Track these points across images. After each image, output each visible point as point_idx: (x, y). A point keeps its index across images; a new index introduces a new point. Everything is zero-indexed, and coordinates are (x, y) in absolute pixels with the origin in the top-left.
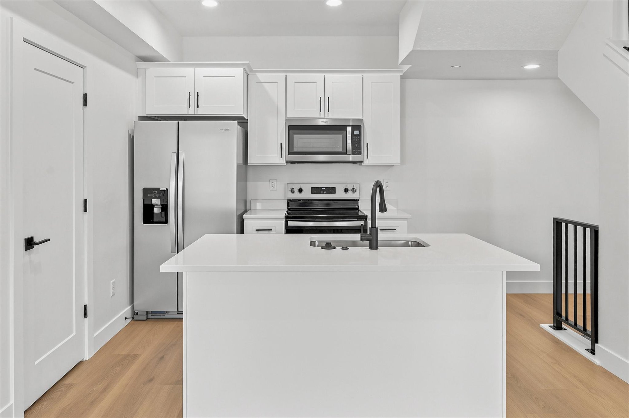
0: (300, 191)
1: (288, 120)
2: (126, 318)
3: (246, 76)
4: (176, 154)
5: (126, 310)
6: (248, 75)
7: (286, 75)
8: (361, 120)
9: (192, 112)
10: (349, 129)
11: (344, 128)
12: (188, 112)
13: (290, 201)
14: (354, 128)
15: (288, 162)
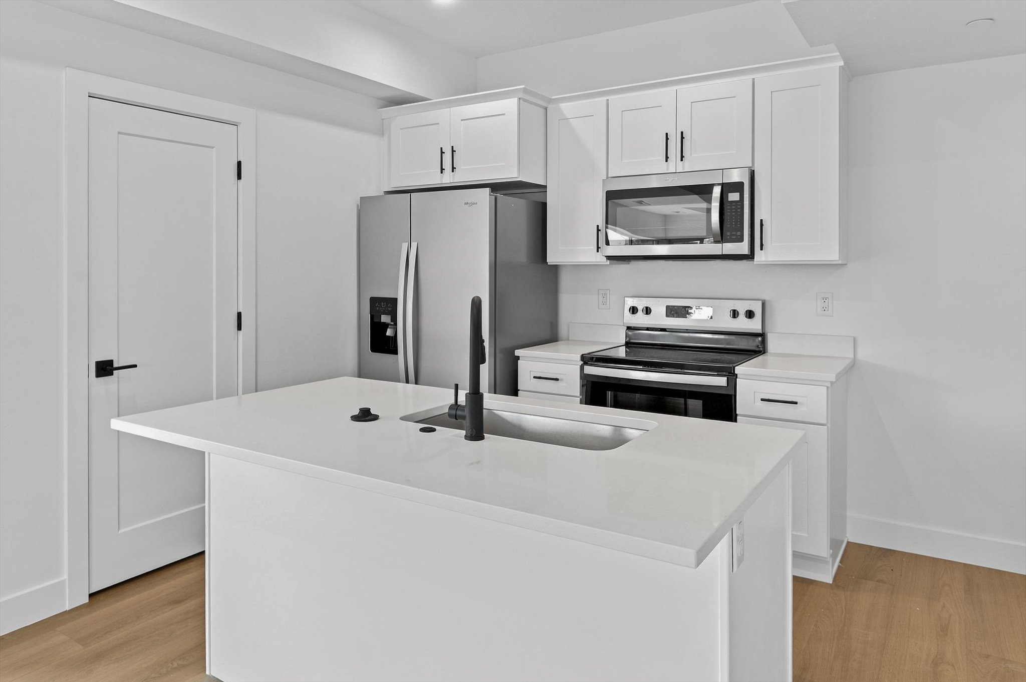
0: (647, 310)
1: (608, 181)
4: (406, 245)
6: (547, 108)
7: (608, 100)
10: (717, 191)
11: (706, 189)
12: (440, 180)
13: (629, 329)
14: (728, 188)
15: (608, 258)
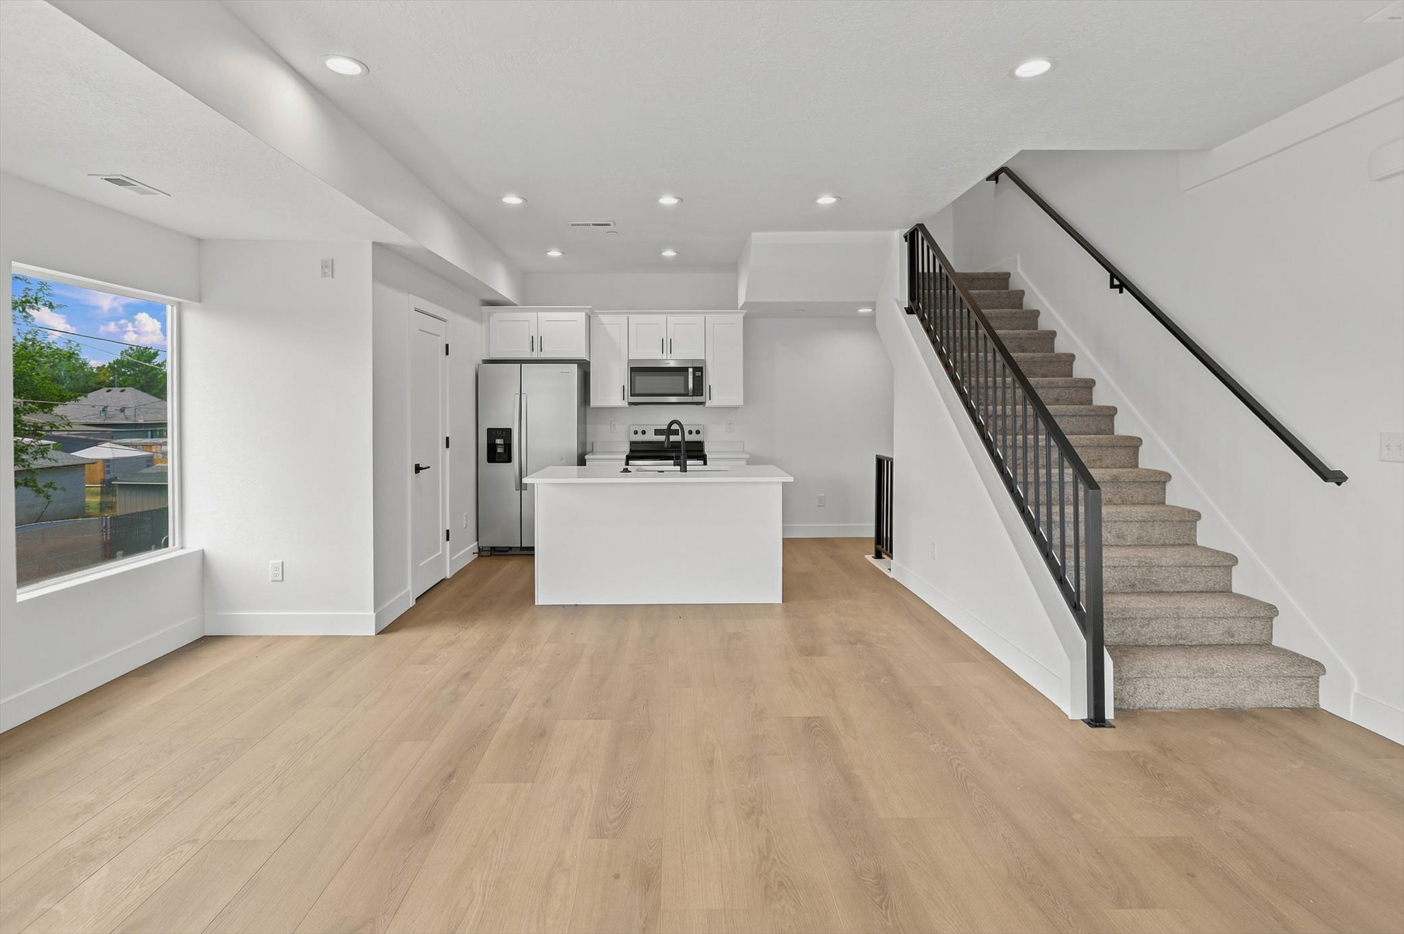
0: (644, 432)
1: (629, 361)
2: (474, 553)
3: (588, 319)
4: (518, 396)
5: (473, 546)
6: (590, 317)
7: (628, 317)
8: (704, 361)
9: (535, 356)
10: (691, 370)
11: (685, 370)
12: (531, 355)
13: (632, 443)
14: (696, 369)
15: (630, 404)
